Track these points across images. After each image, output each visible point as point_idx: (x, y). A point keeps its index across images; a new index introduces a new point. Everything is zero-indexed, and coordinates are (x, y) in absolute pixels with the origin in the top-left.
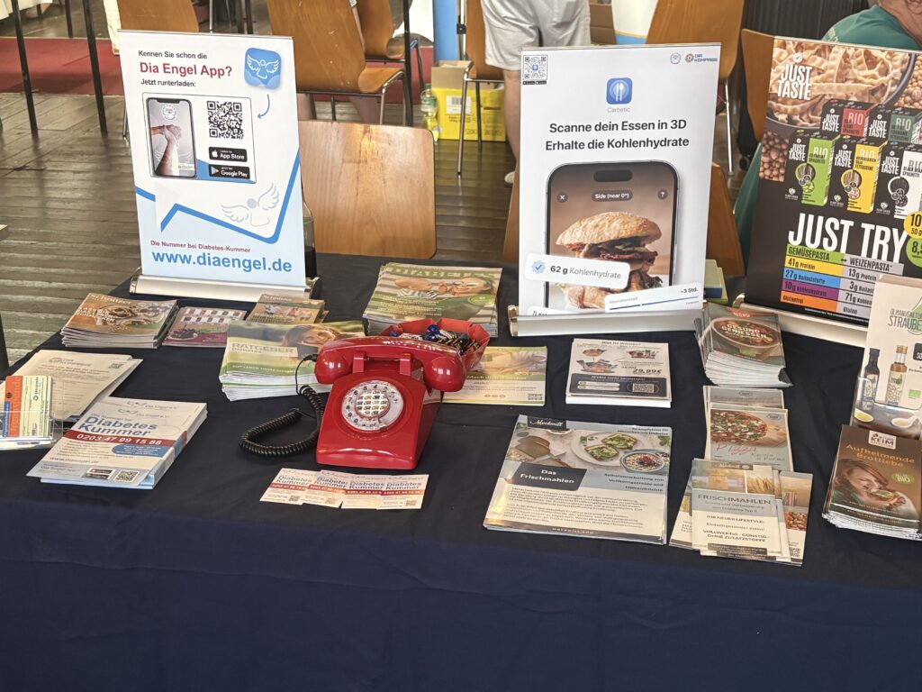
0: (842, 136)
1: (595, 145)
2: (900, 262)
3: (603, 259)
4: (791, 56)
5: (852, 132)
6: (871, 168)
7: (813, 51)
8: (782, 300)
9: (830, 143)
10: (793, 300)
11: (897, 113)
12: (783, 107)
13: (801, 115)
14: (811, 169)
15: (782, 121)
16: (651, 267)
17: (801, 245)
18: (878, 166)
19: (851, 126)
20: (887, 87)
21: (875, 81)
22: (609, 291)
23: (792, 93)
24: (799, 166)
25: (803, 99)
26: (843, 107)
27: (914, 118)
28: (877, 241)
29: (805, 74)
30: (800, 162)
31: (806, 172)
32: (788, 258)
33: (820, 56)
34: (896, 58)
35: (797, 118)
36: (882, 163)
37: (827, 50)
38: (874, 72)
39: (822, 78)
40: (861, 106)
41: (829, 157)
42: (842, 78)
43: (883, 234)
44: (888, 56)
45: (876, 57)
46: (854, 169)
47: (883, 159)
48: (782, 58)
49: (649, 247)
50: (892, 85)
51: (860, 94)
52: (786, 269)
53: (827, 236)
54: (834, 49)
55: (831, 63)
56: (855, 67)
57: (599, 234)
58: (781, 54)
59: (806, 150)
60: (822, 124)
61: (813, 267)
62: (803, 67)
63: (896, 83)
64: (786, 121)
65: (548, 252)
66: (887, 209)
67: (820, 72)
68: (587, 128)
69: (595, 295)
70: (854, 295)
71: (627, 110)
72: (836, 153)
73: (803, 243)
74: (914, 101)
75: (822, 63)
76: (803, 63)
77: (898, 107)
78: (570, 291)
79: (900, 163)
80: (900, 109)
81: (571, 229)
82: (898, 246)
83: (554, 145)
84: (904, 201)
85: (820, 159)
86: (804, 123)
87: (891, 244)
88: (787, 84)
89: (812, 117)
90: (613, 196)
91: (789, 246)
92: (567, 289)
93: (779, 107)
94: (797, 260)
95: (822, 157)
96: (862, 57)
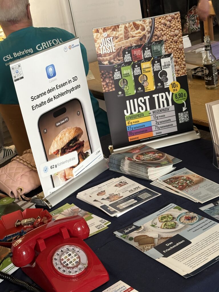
0: (134, 62)
1: (50, 100)
2: (172, 105)
3: (67, 153)
4: (102, 35)
5: (138, 59)
6: (149, 71)
7: (111, 30)
8: (130, 141)
9: (130, 66)
10: (134, 139)
11: (153, 45)
12: (105, 58)
13: (114, 59)
14: (125, 81)
15: (107, 64)
16: (84, 148)
17: (131, 114)
18: (152, 69)
19: (136, 57)
20: (146, 36)
21: (141, 34)
22: (73, 167)
23: (107, 51)
24: (120, 81)
25: (113, 52)
26: (131, 50)
27: (160, 44)
28: (161, 100)
29: (110, 41)
30: (119, 79)
31: (124, 82)
32: (127, 122)
33: (115, 31)
34: (146, 22)
35: (112, 61)
36: (153, 67)
37: (117, 27)
38: (139, 30)
39: (118, 40)
40: (138, 47)
41: (131, 73)
42: (127, 37)
43: (162, 96)
44: (143, 22)
45: (138, 24)
46: (143, 74)
47: (153, 66)
48: (98, 37)
49: (81, 140)
50: (148, 34)
51: (136, 42)
52: (127, 127)
53: (141, 106)
54: (120, 26)
55: (120, 33)
56: (131, 31)
57: (62, 142)
58: (97, 35)
59: (121, 73)
60: (124, 60)
61: (139, 121)
62: (109, 38)
63: (149, 32)
64: (109, 64)
65: (47, 161)
66: (161, 85)
67: (117, 38)
68: (44, 94)
69: (69, 172)
70: (158, 126)
71: (56, 79)
72: (133, 70)
73: (131, 113)
74: (159, 37)
75: (116, 34)
76: (108, 36)
77: (153, 42)
78: (60, 175)
79: (161, 65)
80: (154, 43)
81: (52, 145)
82: (170, 98)
83: (35, 106)
84: (167, 80)
85: (128, 75)
86: (116, 62)
87: (167, 99)
88: (104, 47)
89: (119, 58)
90: (62, 122)
91: (126, 117)
92: (59, 174)
93: (103, 59)
94: (131, 121)
95: (128, 74)
96: (133, 26)
